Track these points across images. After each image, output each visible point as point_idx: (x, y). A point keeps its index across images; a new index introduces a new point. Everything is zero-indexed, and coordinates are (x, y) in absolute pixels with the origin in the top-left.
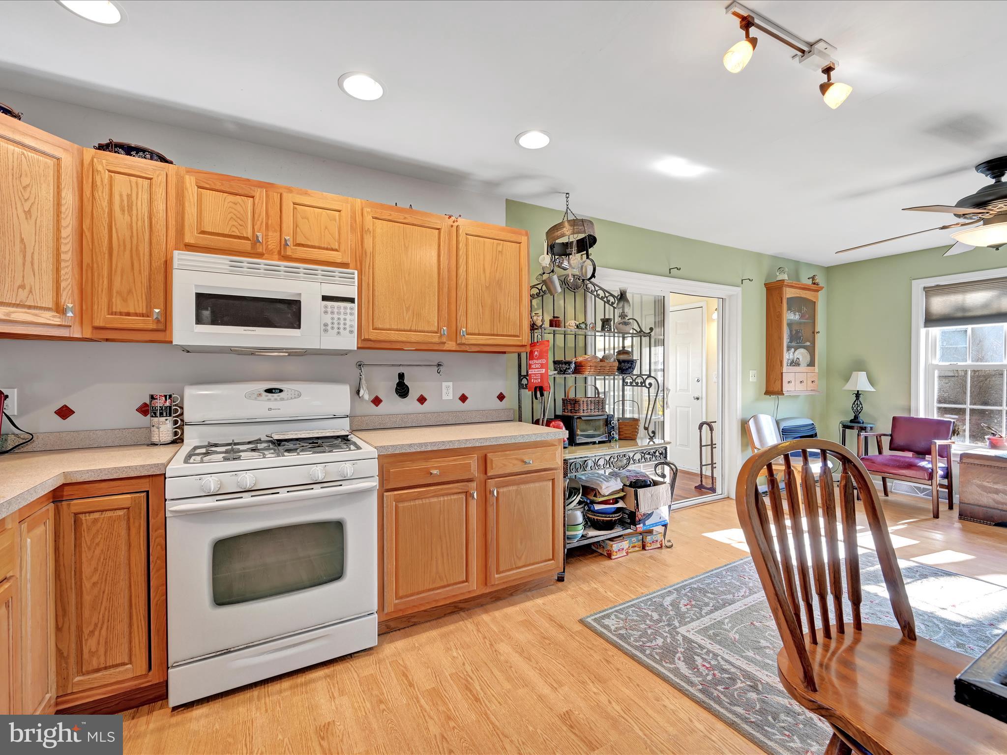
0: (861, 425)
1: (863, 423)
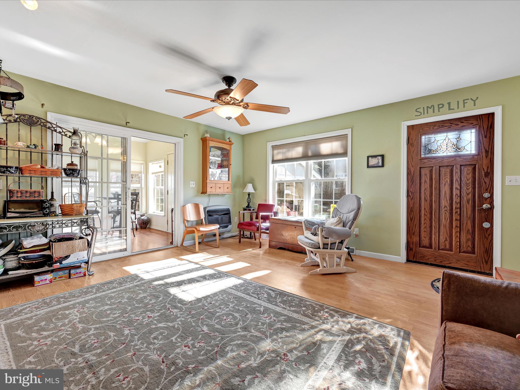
1: (251, 207)
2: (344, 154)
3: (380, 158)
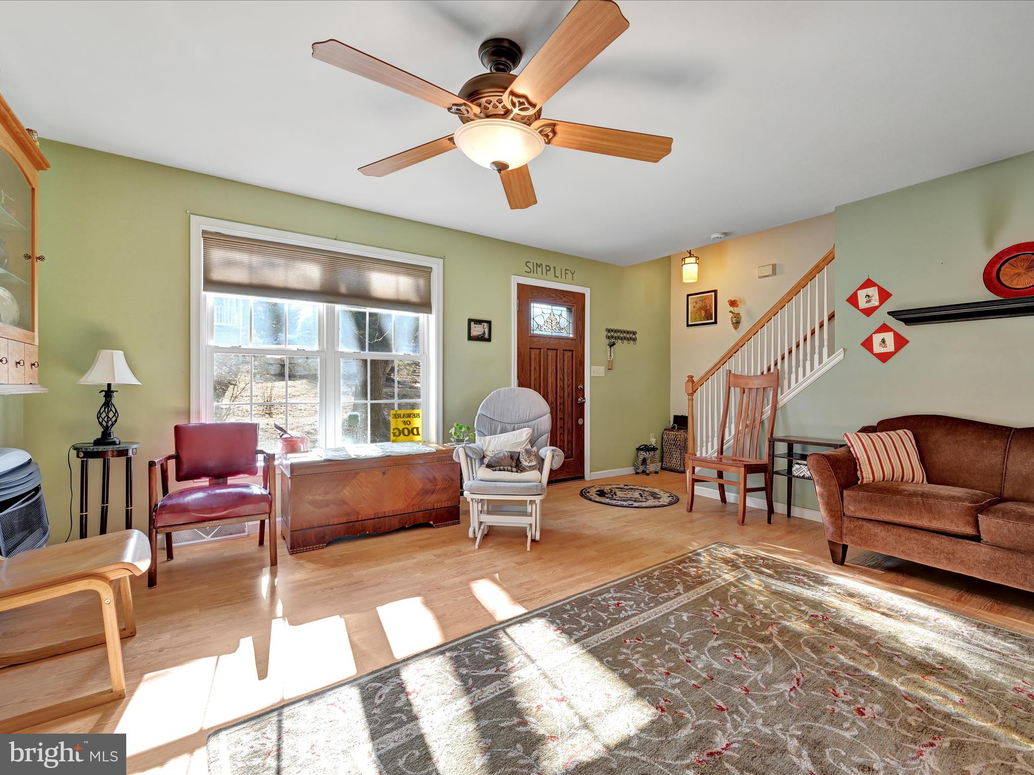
0: (116, 447)
1: (119, 444)
2: (424, 305)
3: (486, 325)
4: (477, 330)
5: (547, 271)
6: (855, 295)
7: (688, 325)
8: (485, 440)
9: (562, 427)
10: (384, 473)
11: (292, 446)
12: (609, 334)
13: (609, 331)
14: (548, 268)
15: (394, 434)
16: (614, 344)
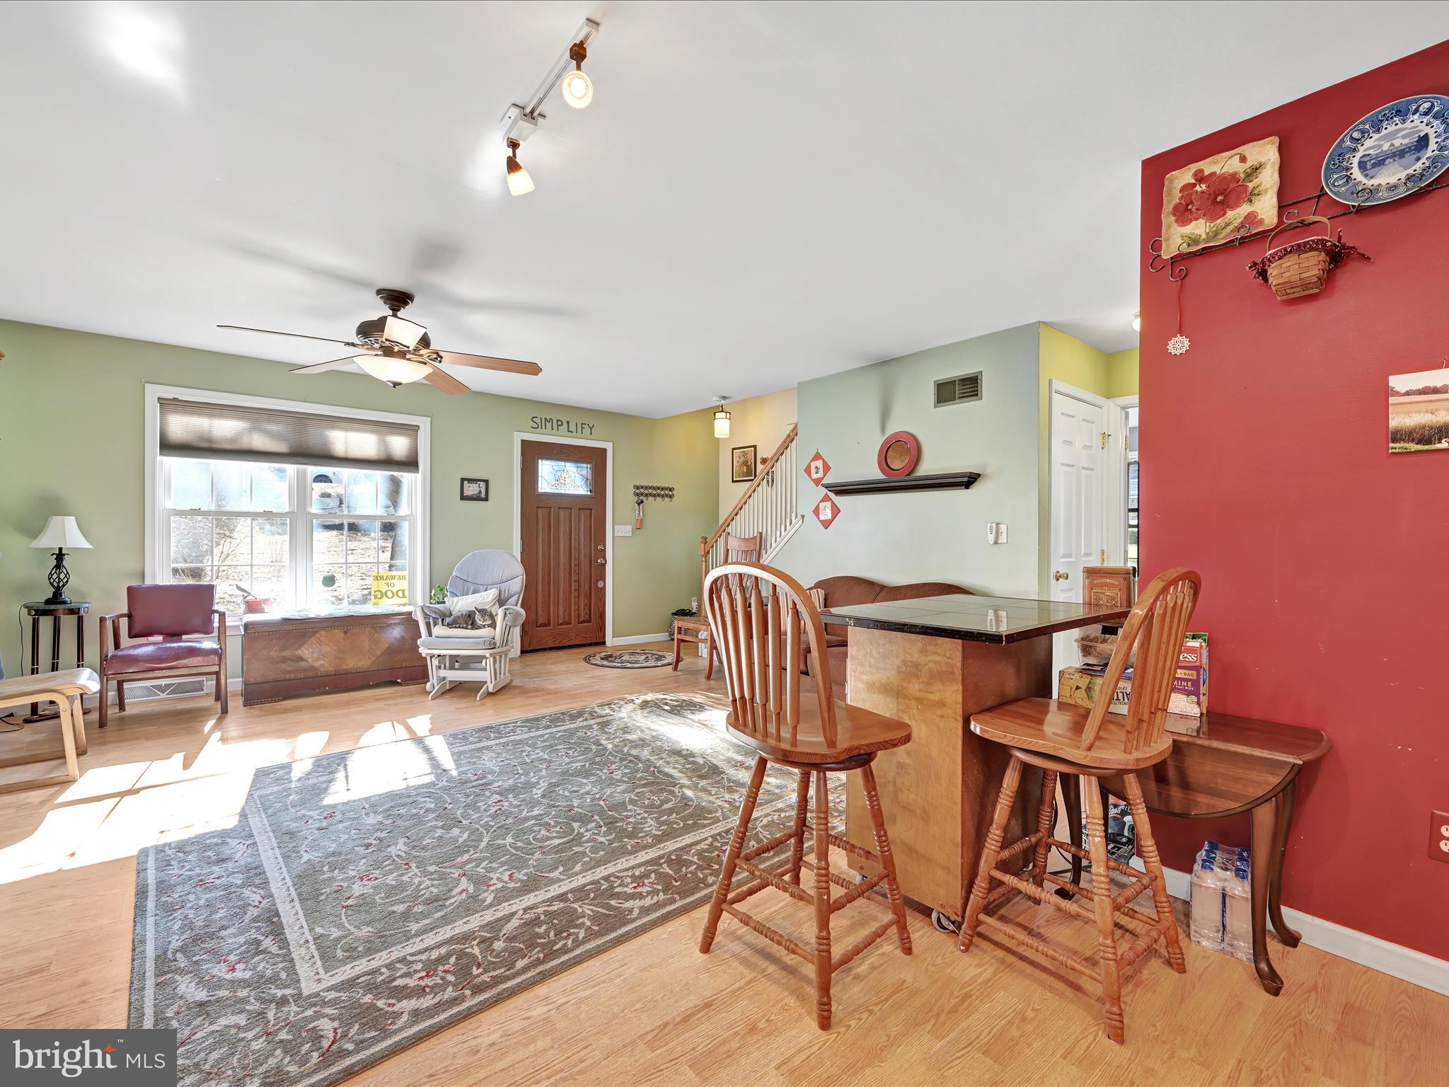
0: (67, 606)
1: (71, 603)
2: (409, 464)
3: (482, 484)
4: (471, 490)
5: (558, 425)
6: (809, 466)
7: (733, 481)
8: (453, 601)
9: (578, 590)
10: (346, 632)
11: (252, 607)
12: (638, 491)
13: (638, 488)
14: (560, 423)
15: (376, 597)
16: (642, 502)
